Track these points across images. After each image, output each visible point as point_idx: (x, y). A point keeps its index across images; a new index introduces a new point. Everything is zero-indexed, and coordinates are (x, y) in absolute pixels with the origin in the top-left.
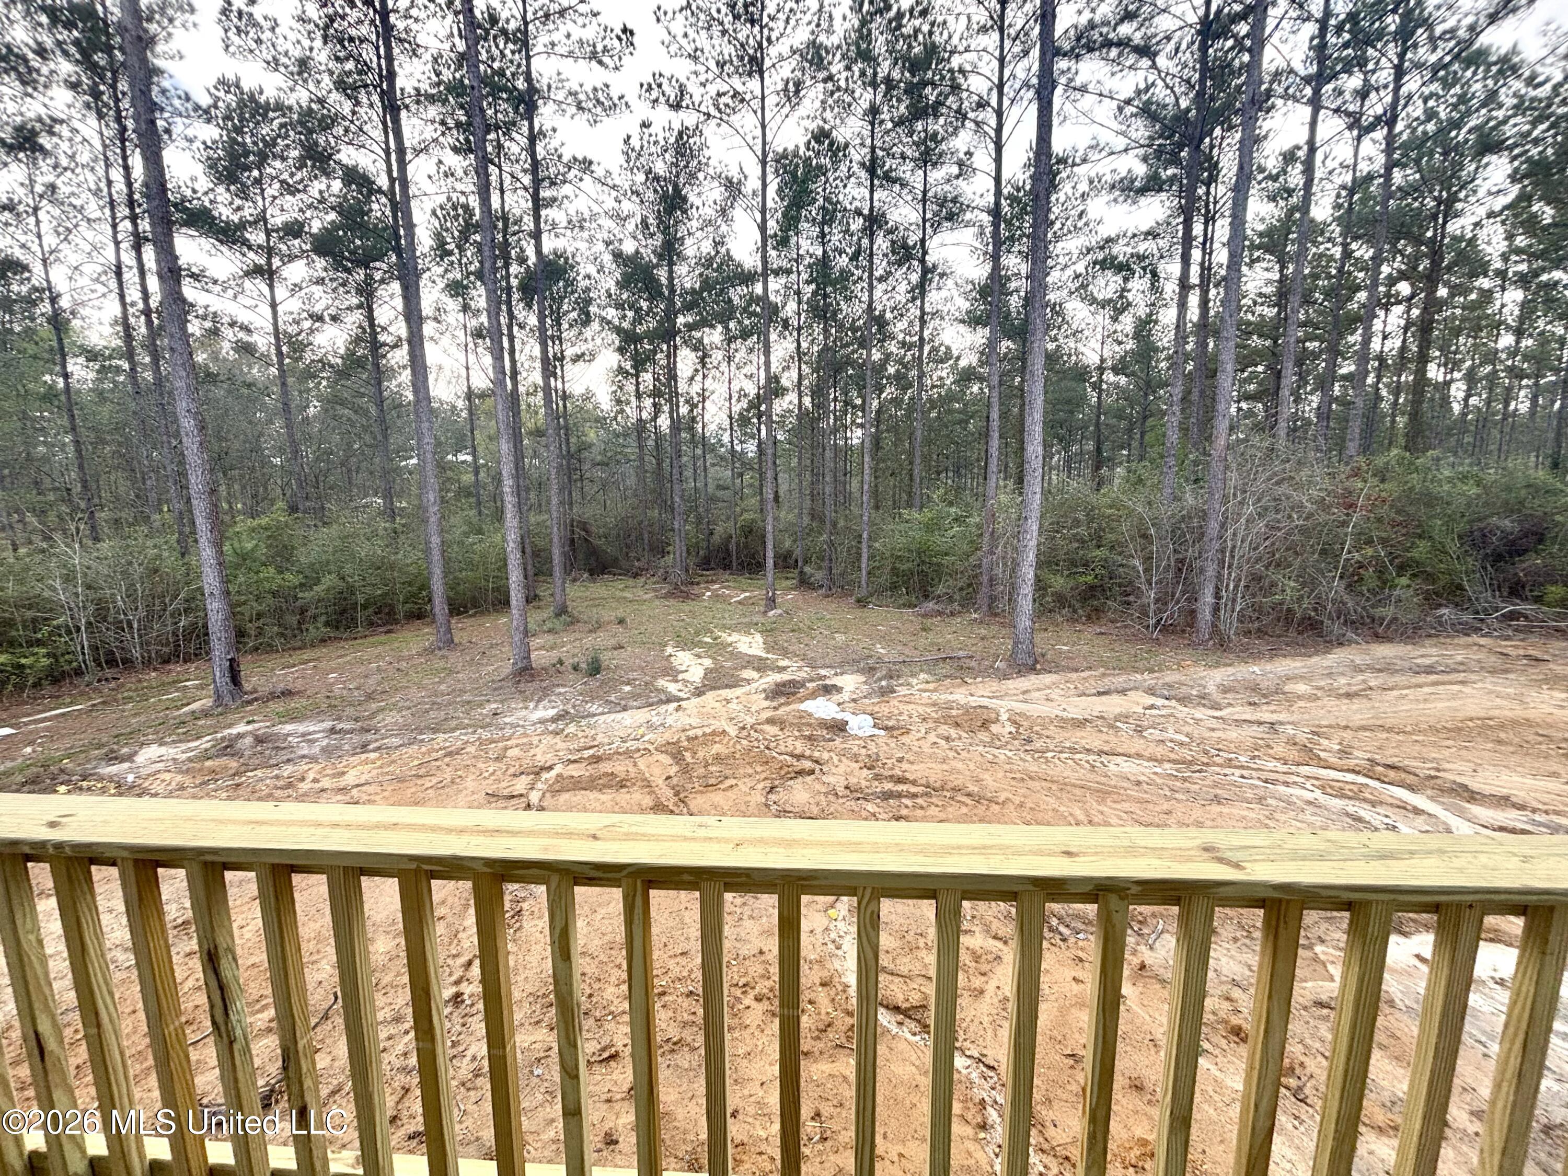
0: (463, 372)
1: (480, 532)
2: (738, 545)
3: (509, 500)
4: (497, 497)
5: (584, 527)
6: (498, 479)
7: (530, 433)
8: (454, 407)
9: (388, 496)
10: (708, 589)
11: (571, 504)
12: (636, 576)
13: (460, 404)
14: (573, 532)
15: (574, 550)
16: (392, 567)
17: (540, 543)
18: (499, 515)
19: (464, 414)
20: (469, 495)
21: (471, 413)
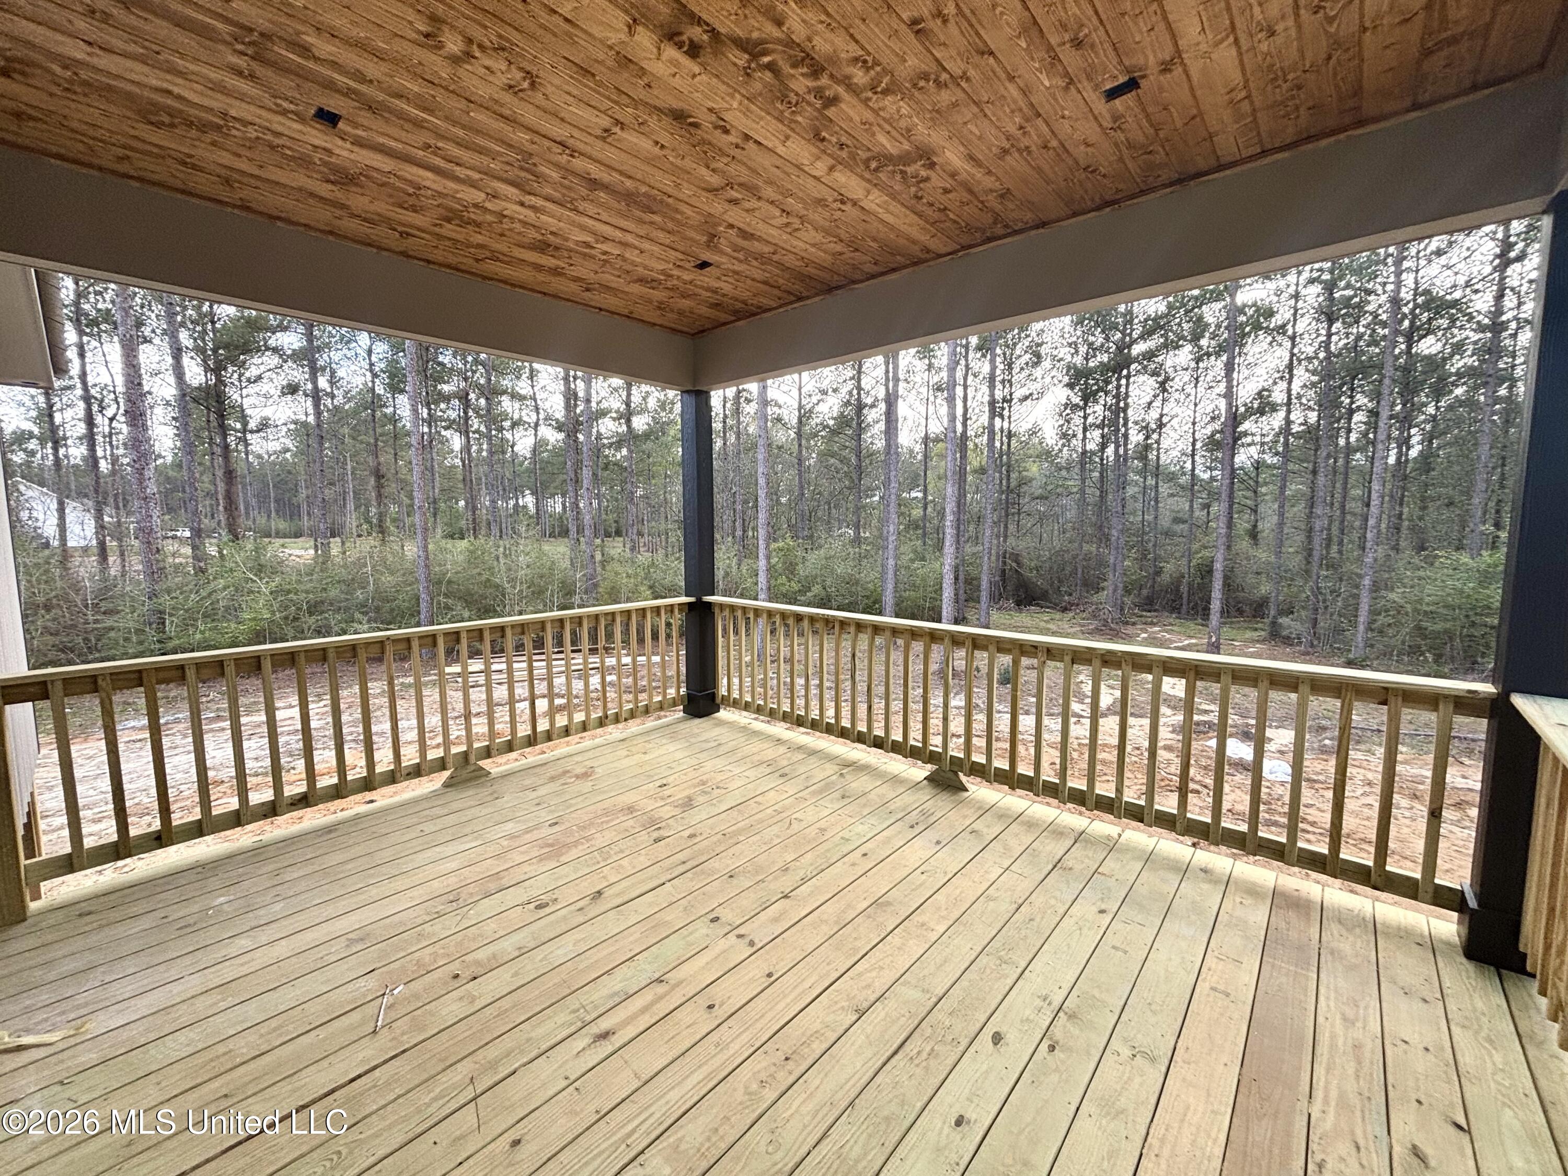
0: (923, 422)
1: (923, 559)
2: (1190, 585)
3: (949, 531)
4: (939, 530)
5: (1016, 558)
6: (942, 514)
7: (975, 471)
8: (911, 451)
9: (857, 527)
10: (1146, 631)
11: (1006, 537)
12: (1064, 610)
13: (918, 448)
14: (1004, 563)
15: (1004, 581)
16: (857, 582)
17: (974, 573)
18: (939, 546)
19: (919, 457)
20: (917, 527)
21: (926, 456)
